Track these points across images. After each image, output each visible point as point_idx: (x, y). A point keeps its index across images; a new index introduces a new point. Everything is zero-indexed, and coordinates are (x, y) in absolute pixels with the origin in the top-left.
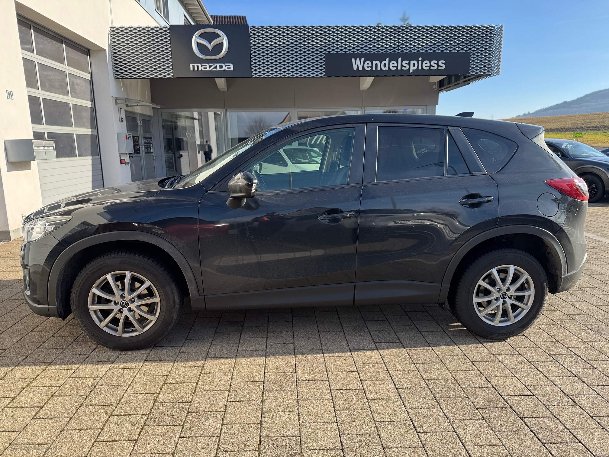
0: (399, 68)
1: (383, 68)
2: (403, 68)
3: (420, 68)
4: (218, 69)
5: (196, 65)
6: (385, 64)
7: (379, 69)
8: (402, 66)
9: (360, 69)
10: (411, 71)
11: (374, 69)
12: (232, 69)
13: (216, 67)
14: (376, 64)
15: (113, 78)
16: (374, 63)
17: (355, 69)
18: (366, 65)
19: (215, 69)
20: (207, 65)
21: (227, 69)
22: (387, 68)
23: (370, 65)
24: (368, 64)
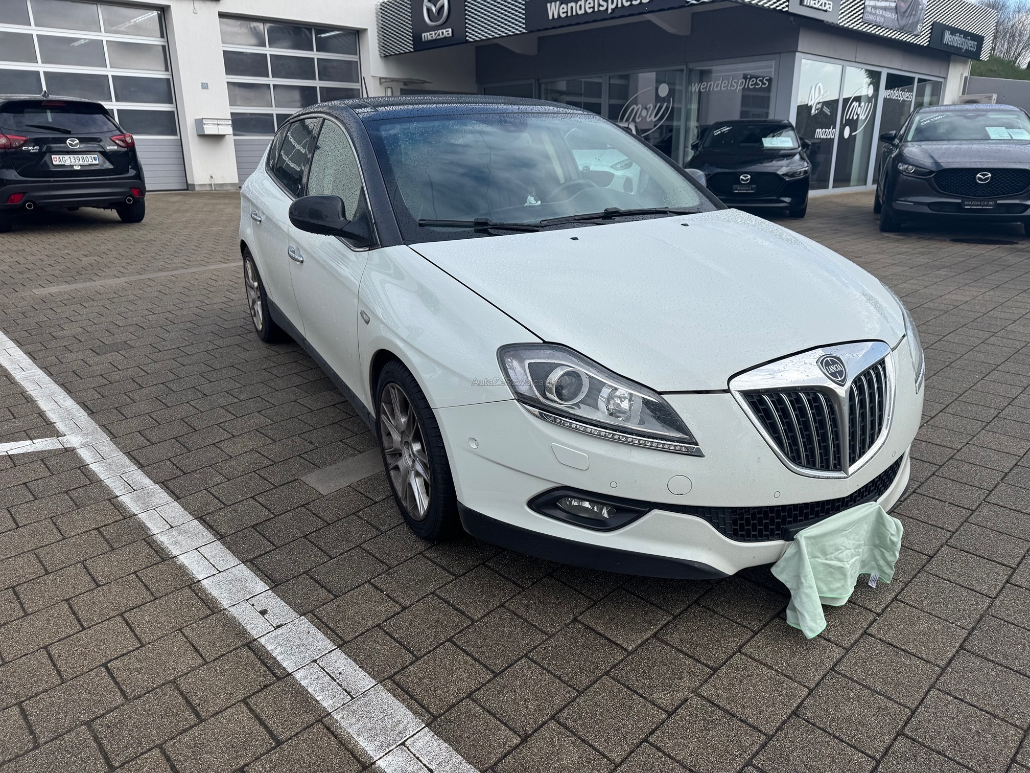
0: (596, 9)
1: (580, 12)
2: (601, 8)
3: (620, 5)
4: (441, 36)
5: (426, 34)
6: (581, 6)
7: (574, 14)
8: (600, 5)
9: (556, 17)
10: (610, 11)
11: (569, 14)
12: (450, 35)
13: (439, 35)
14: (572, 7)
15: (379, 56)
16: (570, 5)
17: (551, 18)
18: (561, 11)
19: (439, 37)
20: (434, 33)
21: (447, 36)
22: (582, 12)
23: (565, 10)
24: (563, 8)
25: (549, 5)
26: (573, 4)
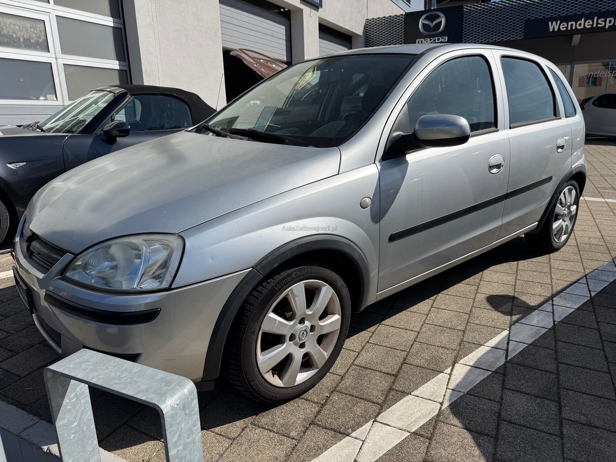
0: (595, 26)
1: (578, 27)
2: (599, 25)
5: (420, 40)
6: (580, 24)
7: (574, 28)
8: (597, 23)
9: (556, 29)
10: (607, 27)
11: (569, 28)
12: (446, 40)
13: (435, 40)
14: (572, 25)
16: (570, 23)
17: (551, 30)
18: (561, 27)
20: (429, 39)
21: (443, 41)
22: (582, 27)
24: (564, 25)
25: (550, 23)
26: (574, 23)
